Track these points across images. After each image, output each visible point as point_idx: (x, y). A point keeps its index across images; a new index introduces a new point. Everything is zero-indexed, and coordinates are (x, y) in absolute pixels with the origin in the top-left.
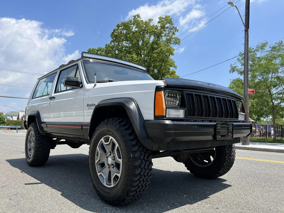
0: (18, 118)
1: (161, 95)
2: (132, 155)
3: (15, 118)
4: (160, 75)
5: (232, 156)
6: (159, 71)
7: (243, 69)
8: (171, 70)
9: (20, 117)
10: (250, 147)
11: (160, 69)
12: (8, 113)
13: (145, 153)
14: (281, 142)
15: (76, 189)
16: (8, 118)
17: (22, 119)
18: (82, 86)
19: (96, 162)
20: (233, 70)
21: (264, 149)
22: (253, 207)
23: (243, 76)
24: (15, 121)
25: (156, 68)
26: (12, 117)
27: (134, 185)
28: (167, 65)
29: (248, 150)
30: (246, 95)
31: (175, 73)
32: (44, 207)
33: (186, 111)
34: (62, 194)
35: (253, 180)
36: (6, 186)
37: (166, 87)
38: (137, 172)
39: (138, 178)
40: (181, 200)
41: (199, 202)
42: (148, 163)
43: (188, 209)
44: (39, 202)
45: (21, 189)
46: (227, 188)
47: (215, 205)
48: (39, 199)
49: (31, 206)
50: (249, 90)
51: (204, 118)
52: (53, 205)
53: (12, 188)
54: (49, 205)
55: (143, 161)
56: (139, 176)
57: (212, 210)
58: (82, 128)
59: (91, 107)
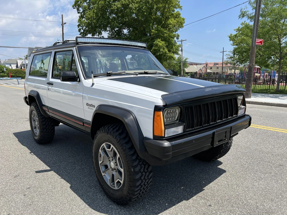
0: (17, 66)
2: (132, 170)
3: (14, 67)
4: (164, 18)
5: (229, 143)
6: (162, 14)
7: (254, 14)
8: (175, 12)
9: (19, 65)
10: (252, 101)
11: (164, 11)
12: (6, 61)
13: (145, 165)
14: (283, 93)
15: (83, 179)
16: (7, 66)
17: (21, 68)
18: (80, 81)
19: (100, 162)
20: (243, 15)
21: (265, 103)
22: (242, 203)
23: (253, 22)
24: (15, 70)
25: (159, 10)
26: (11, 66)
27: (135, 190)
28: (171, 7)
29: (249, 103)
30: (253, 46)
31: (180, 15)
32: (57, 207)
33: (184, 126)
34: (71, 187)
35: (247, 162)
36: (19, 175)
37: (165, 106)
38: (138, 184)
39: (139, 188)
40: (178, 195)
41: (194, 198)
42: (148, 174)
43: (184, 206)
44: (51, 199)
45: (33, 180)
46: (222, 176)
47: (208, 200)
48: (51, 194)
49: (44, 204)
50: (257, 40)
51: (203, 127)
52: (64, 203)
53: (25, 178)
54: (61, 203)
55: (143, 174)
56: (140, 186)
57: (205, 208)
58: (84, 125)
59: (90, 107)
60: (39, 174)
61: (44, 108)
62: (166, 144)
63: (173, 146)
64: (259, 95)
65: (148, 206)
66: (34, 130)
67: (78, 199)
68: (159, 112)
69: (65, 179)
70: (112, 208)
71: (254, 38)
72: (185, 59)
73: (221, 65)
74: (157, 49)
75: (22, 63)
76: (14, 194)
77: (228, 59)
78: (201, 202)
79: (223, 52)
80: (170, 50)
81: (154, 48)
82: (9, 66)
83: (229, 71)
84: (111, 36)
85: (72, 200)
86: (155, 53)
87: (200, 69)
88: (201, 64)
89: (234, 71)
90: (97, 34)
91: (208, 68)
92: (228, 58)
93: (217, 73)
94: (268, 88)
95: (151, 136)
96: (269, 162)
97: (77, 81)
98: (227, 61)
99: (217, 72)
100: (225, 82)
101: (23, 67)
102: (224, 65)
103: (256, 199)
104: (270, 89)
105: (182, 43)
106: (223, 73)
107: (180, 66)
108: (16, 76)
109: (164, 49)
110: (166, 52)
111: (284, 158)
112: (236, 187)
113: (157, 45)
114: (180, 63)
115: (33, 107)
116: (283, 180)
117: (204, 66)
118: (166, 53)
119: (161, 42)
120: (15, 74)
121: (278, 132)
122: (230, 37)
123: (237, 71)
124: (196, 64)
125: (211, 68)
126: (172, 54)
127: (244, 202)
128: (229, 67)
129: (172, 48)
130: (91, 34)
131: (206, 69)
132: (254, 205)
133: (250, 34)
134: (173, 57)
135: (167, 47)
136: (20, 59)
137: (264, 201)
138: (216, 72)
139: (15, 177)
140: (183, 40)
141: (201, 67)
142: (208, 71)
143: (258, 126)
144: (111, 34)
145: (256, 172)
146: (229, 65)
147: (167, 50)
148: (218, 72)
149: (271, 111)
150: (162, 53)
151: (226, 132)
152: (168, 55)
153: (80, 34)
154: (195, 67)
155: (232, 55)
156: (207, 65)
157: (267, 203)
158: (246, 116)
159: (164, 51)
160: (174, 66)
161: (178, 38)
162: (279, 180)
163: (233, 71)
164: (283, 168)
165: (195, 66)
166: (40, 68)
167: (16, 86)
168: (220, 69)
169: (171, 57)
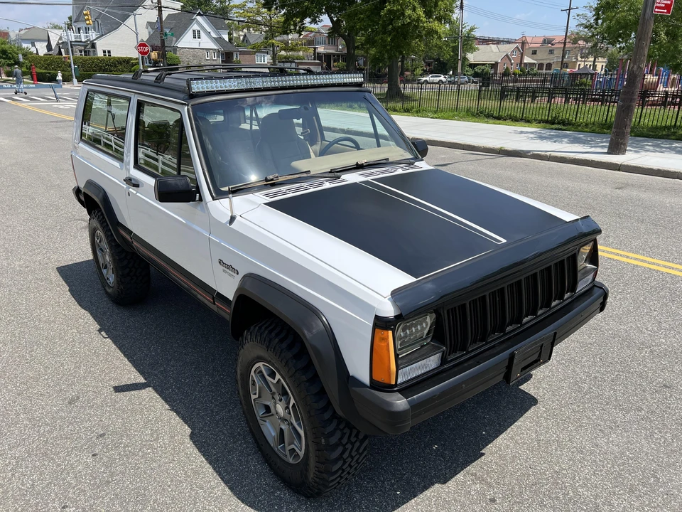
0: (49, 47)
1: (386, 339)
2: (323, 441)
3: (41, 49)
9: (54, 45)
10: (625, 163)
12: (22, 32)
13: (350, 430)
15: (217, 413)
16: (24, 46)
17: (60, 53)
18: (201, 199)
19: (253, 397)
21: (659, 170)
24: (45, 58)
26: (33, 45)
27: (333, 471)
29: (619, 170)
30: (647, 17)
32: (164, 489)
33: (443, 352)
34: (192, 436)
35: (589, 375)
36: (78, 398)
37: (399, 318)
38: (335, 468)
39: (338, 474)
40: (425, 467)
41: (460, 476)
42: (357, 444)
43: (436, 501)
44: (152, 469)
45: (110, 412)
46: (527, 414)
47: (490, 485)
48: (149, 453)
49: (137, 482)
50: (658, 1)
51: (487, 343)
52: (178, 480)
53: (92, 407)
54: (172, 481)
55: (347, 447)
56: (340, 472)
57: (482, 506)
58: (214, 304)
59: (228, 270)
60: (120, 395)
61: (123, 232)
62: (400, 403)
64: (649, 144)
67: (209, 469)
69: (178, 413)
72: (468, 28)
73: (562, 46)
74: (398, 10)
75: (60, 38)
76: (72, 451)
77: (581, 29)
78: (475, 490)
79: (569, 10)
80: (430, 11)
81: (389, 7)
82: (31, 45)
83: (581, 61)
85: (196, 473)
86: (392, 20)
87: (507, 55)
88: (509, 42)
89: (593, 59)
91: (526, 51)
92: (582, 24)
93: (549, 66)
94: (673, 124)
95: (365, 379)
97: (194, 200)
98: (578, 33)
99: (548, 62)
100: (567, 100)
101: (63, 50)
102: (568, 45)
103: (596, 487)
104: (678, 124)
106: (564, 65)
107: (455, 49)
108: (50, 73)
109: (414, 9)
110: (419, 17)
111: (676, 363)
112: (556, 450)
114: (455, 40)
115: (95, 223)
116: (666, 432)
117: (517, 47)
118: (418, 20)
120: (46, 68)
123: (601, 64)
124: (498, 42)
125: (535, 52)
126: (435, 25)
127: (568, 494)
128: (583, 48)
129: (436, 5)
131: (522, 54)
132: (591, 501)
134: (437, 32)
135: (423, 3)
136: (56, 27)
137: (614, 493)
138: (545, 62)
139: (70, 403)
141: (508, 49)
142: (527, 60)
143: (631, 255)
145: (607, 404)
146: (581, 43)
147: (421, 13)
148: (551, 62)
149: (669, 200)
150: (409, 21)
151: (542, 346)
152: (424, 27)
154: (494, 51)
155: (591, 15)
156: (523, 44)
157: (619, 498)
159: (415, 16)
160: (440, 48)
162: (656, 431)
163: (591, 61)
164: (671, 396)
165: (494, 47)
166: (104, 52)
167: (50, 108)
168: (558, 54)
169: (432, 32)
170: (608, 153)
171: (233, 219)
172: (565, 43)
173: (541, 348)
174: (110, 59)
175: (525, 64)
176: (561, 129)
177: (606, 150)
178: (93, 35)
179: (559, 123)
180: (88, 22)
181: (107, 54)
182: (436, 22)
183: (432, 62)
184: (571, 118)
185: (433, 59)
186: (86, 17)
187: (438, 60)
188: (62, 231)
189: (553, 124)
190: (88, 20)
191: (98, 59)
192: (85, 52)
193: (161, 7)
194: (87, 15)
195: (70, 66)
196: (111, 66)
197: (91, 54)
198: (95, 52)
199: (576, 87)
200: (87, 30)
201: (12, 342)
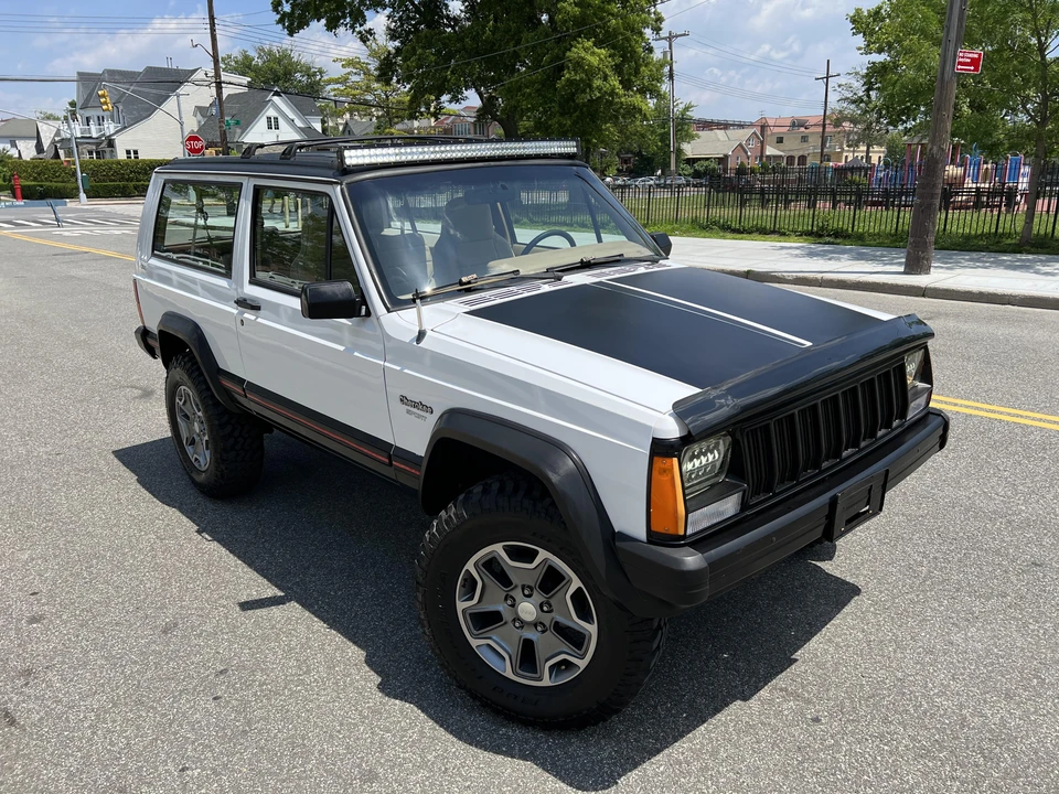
0: (39, 148)
1: (669, 472)
3: (27, 151)
9: (46, 146)
10: (932, 286)
14: (1045, 250)
15: (393, 633)
17: (57, 156)
18: (368, 314)
21: (981, 294)
22: (916, 708)
24: (34, 164)
26: (14, 145)
29: (923, 296)
30: (946, 75)
32: (331, 736)
33: (744, 491)
35: (925, 556)
36: (176, 625)
37: (687, 440)
40: (713, 684)
41: (764, 693)
43: (735, 726)
44: (308, 711)
45: (228, 640)
46: (846, 609)
47: (808, 701)
48: (300, 691)
49: (288, 730)
50: (961, 55)
51: (799, 484)
52: (351, 723)
53: (200, 636)
54: (341, 725)
57: (802, 728)
58: (391, 464)
59: (415, 410)
61: (228, 384)
62: (692, 560)
63: (713, 565)
65: (622, 728)
66: (189, 450)
68: (668, 460)
70: (509, 738)
71: (952, 47)
72: (681, 107)
73: (821, 129)
74: (581, 79)
75: (58, 133)
76: (180, 695)
77: (845, 105)
78: (788, 709)
79: (827, 78)
80: (629, 80)
81: (568, 76)
82: (9, 146)
83: (848, 151)
84: (402, 25)
85: (375, 712)
86: (574, 94)
87: (740, 145)
88: (741, 126)
89: (865, 148)
90: (348, 20)
91: (768, 139)
92: (847, 99)
93: (803, 159)
94: (993, 230)
95: (640, 532)
96: (997, 552)
97: (359, 315)
98: (841, 112)
99: (801, 153)
101: (61, 152)
102: (829, 129)
103: (958, 694)
104: (1000, 230)
105: (670, 48)
106: (825, 157)
107: (664, 137)
108: (42, 186)
109: (605, 78)
110: (613, 90)
111: (1045, 535)
112: (895, 652)
113: (579, 64)
114: (664, 124)
115: (179, 373)
116: (1045, 622)
117: (755, 133)
118: (613, 93)
119: (593, 53)
120: (35, 179)
121: (1028, 426)
122: (853, 21)
123: (877, 155)
124: (725, 126)
126: (637, 100)
127: (921, 705)
128: (849, 133)
129: (637, 72)
130: (323, 21)
131: (762, 143)
132: (954, 712)
133: (934, 27)
134: (640, 110)
135: (618, 69)
136: (49, 117)
137: (985, 701)
138: (797, 154)
139: (165, 632)
140: (674, 32)
141: (742, 135)
142: (770, 151)
143: (959, 401)
144: (400, 18)
145: (958, 590)
146: (847, 125)
147: (617, 83)
148: (806, 153)
149: (1002, 331)
150: (598, 95)
151: (870, 490)
152: (621, 103)
153: (281, 21)
154: (722, 139)
155: (859, 87)
156: (763, 128)
157: (993, 707)
158: (931, 416)
159: (606, 88)
160: (643, 136)
161: (657, 30)
162: (1031, 621)
163: (862, 152)
164: (1045, 576)
165: (720, 133)
166: (128, 152)
167: (50, 237)
168: (815, 142)
169: (634, 111)
170: (904, 273)
171: (421, 335)
172: (824, 126)
173: (869, 493)
174: (138, 163)
175: (768, 157)
176: (833, 243)
177: (902, 269)
178: (110, 127)
179: (829, 235)
180: (105, 107)
181: (132, 155)
182: (638, 96)
183: (630, 158)
184: (845, 228)
185: (632, 152)
186: (102, 100)
187: (639, 154)
188: (103, 402)
189: (821, 236)
190: (106, 103)
191: (118, 163)
192: (98, 153)
193: (220, 83)
194: (103, 96)
195: (74, 174)
196: (139, 173)
197: (108, 156)
198: (113, 153)
199: (848, 186)
200: (100, 120)
201: (55, 556)
